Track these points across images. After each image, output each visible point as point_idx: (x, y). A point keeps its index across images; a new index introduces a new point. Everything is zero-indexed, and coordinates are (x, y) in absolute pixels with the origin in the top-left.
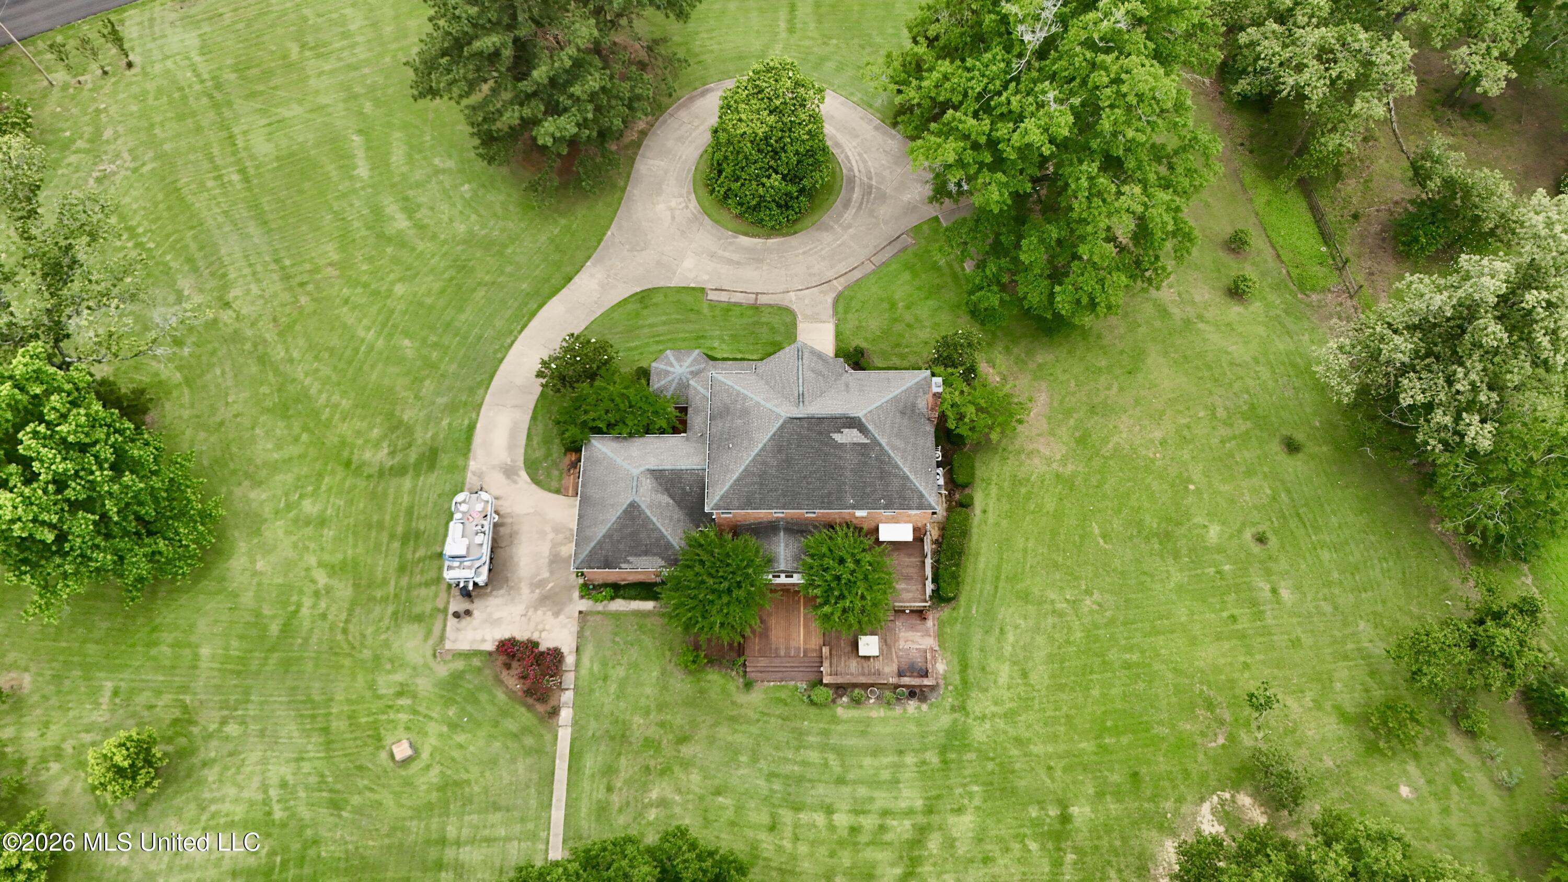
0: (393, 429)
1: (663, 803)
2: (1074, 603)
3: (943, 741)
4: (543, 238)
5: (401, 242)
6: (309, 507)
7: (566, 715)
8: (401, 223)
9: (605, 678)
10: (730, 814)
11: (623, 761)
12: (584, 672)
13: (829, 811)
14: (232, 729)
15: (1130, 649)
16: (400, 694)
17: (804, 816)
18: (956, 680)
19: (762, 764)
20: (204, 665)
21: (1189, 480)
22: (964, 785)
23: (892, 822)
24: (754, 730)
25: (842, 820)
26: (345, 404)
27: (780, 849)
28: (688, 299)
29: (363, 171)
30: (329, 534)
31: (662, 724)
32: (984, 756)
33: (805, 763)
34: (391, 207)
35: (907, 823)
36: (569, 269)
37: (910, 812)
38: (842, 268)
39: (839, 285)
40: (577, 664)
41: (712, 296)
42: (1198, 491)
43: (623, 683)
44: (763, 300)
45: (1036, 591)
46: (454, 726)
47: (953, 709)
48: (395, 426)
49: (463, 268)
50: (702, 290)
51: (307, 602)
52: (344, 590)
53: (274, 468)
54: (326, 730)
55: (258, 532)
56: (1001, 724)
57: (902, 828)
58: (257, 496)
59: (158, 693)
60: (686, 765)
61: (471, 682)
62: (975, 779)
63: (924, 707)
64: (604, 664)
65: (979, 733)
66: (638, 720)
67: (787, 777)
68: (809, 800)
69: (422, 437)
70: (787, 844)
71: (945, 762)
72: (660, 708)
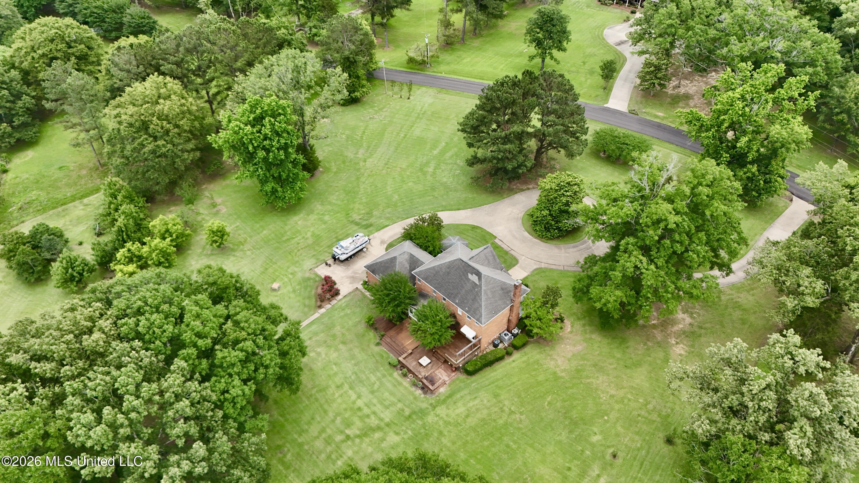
0: (368, 214)
1: (319, 354)
2: (512, 412)
3: (417, 410)
4: (464, 196)
5: (425, 174)
6: (327, 218)
7: (323, 310)
8: (431, 170)
9: (343, 310)
10: (332, 373)
11: (322, 335)
12: (340, 303)
13: (359, 397)
14: (249, 253)
15: (515, 442)
16: (292, 274)
17: (350, 392)
18: (442, 398)
19: (356, 368)
20: (261, 235)
21: (607, 415)
22: (407, 428)
23: (373, 417)
24: (366, 357)
25: (360, 403)
26: (364, 200)
27: (334, 394)
28: (488, 237)
29: (435, 152)
30: (323, 226)
31: (343, 334)
32: (424, 426)
33: (368, 378)
34: (432, 165)
35: (377, 422)
36: (461, 207)
37: (381, 420)
38: (550, 262)
39: (543, 265)
40: (340, 300)
41: (497, 241)
42: (607, 422)
43: (346, 315)
44: (512, 252)
45: (502, 397)
46: (294, 291)
47: (431, 404)
48: (370, 214)
49: (433, 189)
50: (496, 237)
51: (299, 238)
52: (310, 241)
53: (330, 203)
54: (266, 269)
55: (308, 215)
56: (441, 423)
57: (373, 421)
58: (319, 207)
59: (245, 233)
60: (337, 350)
61: (311, 283)
62: (413, 430)
63: (423, 396)
64: (347, 306)
65: (430, 419)
66: (338, 328)
67: (358, 377)
68: (357, 389)
69: (372, 220)
70: (337, 395)
71: (410, 416)
72: (348, 330)
